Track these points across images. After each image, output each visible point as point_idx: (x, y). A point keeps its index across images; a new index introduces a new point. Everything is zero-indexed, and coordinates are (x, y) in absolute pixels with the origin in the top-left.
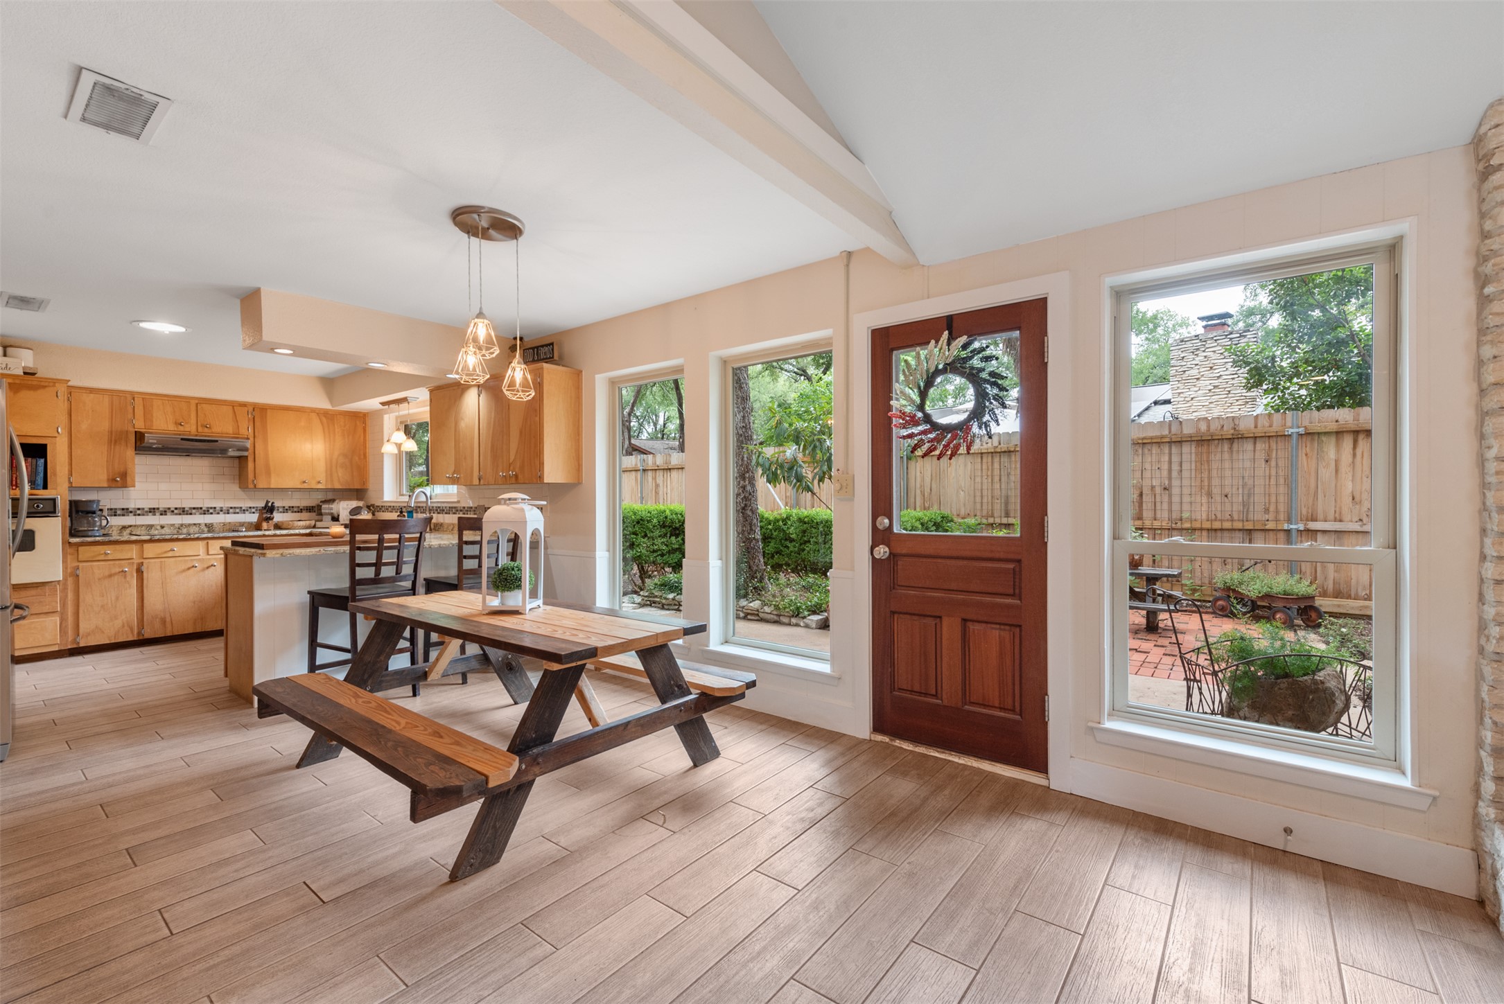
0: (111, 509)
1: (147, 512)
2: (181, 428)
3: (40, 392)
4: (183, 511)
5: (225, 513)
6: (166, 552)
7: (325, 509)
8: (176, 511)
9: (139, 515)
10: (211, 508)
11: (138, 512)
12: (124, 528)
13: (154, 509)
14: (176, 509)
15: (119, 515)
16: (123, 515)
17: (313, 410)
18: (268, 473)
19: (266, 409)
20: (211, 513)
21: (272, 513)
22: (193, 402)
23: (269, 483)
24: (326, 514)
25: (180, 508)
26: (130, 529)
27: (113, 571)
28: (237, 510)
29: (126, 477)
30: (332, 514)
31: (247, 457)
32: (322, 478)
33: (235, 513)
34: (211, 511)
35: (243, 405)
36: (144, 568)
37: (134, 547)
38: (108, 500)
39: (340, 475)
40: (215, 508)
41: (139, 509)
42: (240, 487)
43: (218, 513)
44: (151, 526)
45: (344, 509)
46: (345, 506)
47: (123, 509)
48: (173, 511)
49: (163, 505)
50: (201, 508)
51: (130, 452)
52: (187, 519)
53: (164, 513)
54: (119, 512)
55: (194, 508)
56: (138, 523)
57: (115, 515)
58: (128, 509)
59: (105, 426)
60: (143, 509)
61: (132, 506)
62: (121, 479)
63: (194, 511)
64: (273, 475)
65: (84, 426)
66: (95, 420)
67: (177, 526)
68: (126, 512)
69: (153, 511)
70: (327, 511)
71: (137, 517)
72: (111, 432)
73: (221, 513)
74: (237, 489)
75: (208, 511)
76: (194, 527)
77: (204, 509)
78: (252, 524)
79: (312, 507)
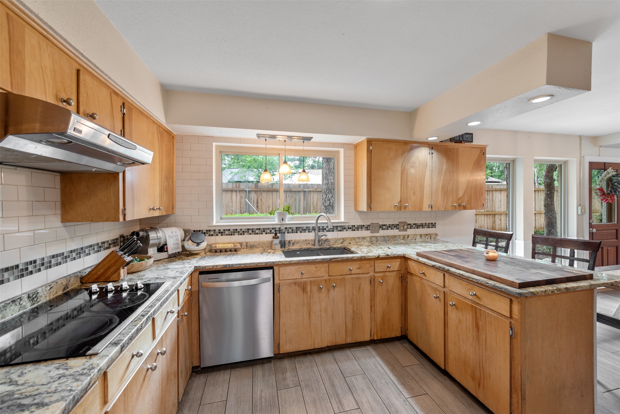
5: (47, 268)
7: (154, 239)
10: (31, 263)
17: (155, 122)
18: (133, 199)
23: (133, 213)
30: (158, 244)
32: (158, 204)
34: (30, 268)
35: (116, 94)
39: (165, 200)
40: (35, 262)
45: (169, 237)
46: (170, 234)
64: (135, 202)
70: (155, 242)
73: (42, 268)
74: (60, 224)
75: (27, 269)
76: (13, 307)
77: (21, 267)
78: (77, 276)
79: (117, 239)
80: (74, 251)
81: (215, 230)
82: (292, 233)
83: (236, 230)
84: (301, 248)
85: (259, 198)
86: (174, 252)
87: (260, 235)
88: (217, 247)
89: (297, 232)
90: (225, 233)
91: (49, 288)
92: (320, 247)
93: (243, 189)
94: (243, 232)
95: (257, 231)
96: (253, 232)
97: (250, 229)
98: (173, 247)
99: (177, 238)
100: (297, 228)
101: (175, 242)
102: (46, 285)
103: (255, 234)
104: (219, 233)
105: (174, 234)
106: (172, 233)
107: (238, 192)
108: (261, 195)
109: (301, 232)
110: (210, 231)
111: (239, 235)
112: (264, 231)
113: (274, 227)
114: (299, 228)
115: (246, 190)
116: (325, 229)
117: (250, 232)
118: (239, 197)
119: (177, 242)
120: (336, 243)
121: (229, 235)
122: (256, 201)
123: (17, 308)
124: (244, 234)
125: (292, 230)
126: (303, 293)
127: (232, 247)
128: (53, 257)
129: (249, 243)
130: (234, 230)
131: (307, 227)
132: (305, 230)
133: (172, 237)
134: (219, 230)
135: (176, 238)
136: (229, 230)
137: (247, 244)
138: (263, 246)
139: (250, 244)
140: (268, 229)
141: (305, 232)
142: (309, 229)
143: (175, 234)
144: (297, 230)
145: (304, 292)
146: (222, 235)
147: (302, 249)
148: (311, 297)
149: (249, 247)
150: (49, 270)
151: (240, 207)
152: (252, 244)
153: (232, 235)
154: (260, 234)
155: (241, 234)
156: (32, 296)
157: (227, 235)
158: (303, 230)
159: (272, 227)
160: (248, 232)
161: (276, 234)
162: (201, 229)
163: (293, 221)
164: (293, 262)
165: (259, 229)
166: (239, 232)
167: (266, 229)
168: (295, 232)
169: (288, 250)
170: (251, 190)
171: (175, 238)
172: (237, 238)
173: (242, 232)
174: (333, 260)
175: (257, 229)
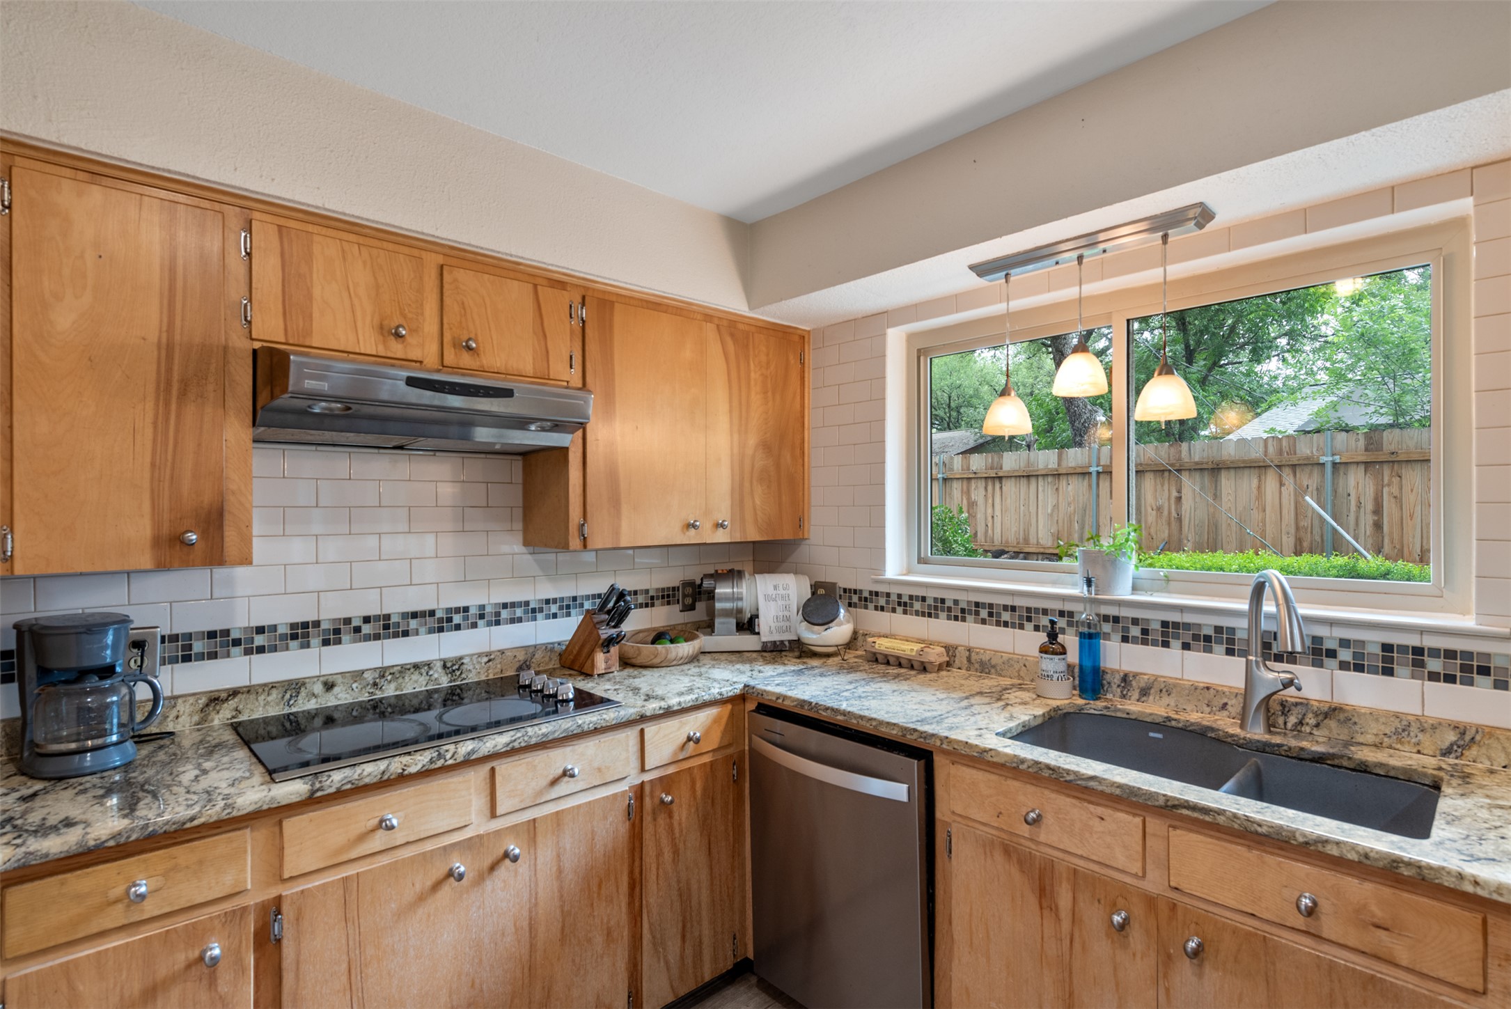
0: (174, 638)
1: (283, 637)
2: (397, 343)
4: (385, 627)
5: (489, 624)
6: (363, 837)
7: (727, 598)
8: (366, 629)
9: (261, 650)
10: (457, 610)
11: (259, 640)
12: (215, 700)
13: (305, 625)
14: (367, 620)
15: (201, 657)
16: (213, 656)
17: (709, 316)
18: (615, 502)
19: (612, 303)
20: (458, 627)
22: (432, 259)
23: (617, 533)
24: (727, 613)
25: (377, 618)
26: (232, 703)
27: (162, 971)
28: (519, 612)
29: (220, 527)
30: (740, 611)
31: (564, 451)
32: (723, 512)
33: (513, 621)
34: (457, 619)
35: (559, 283)
36: (286, 928)
37: (249, 839)
39: (758, 502)
40: (466, 609)
41: (260, 630)
42: (526, 543)
43: (474, 625)
44: (295, 687)
45: (768, 598)
46: (771, 591)
47: (212, 635)
48: (357, 630)
49: (330, 610)
50: (432, 613)
51: (236, 431)
52: (397, 652)
53: (332, 637)
54: (198, 647)
55: (414, 615)
56: (258, 680)
57: (187, 659)
58: (226, 633)
59: (146, 328)
60: (274, 628)
61: (240, 620)
62: (204, 534)
63: (413, 624)
64: (625, 509)
67: (369, 676)
68: (221, 642)
69: (301, 633)
70: (728, 605)
71: (255, 657)
72: (167, 350)
73: (481, 623)
74: (518, 548)
75: (450, 620)
76: (415, 677)
77: (439, 614)
78: (552, 650)
79: (674, 589)
80: (555, 601)
81: (888, 595)
82: (1145, 642)
83: (943, 601)
84: (1169, 719)
85: (1386, 490)
86: (777, 637)
87: (1017, 631)
88: (877, 646)
89: (1166, 644)
90: (912, 606)
91: (485, 659)
92: (1267, 737)
93: (1308, 458)
94: (963, 611)
95: (1006, 616)
96: (991, 614)
97: (983, 605)
98: (773, 625)
99: (788, 603)
100: (1165, 624)
101: (781, 614)
102: (480, 655)
103: (998, 624)
104: (899, 604)
105: (781, 592)
106: (775, 588)
107: (1287, 472)
108: (1396, 480)
109: (1186, 646)
110: (877, 594)
111: (949, 618)
112: (1029, 619)
113: (1068, 607)
114: (1176, 625)
115: (1323, 459)
116: (1332, 654)
117: (984, 613)
118: (1292, 488)
119: (787, 614)
120: (1400, 741)
121: (923, 614)
122: (1369, 506)
123: (423, 680)
124: (964, 620)
125: (1145, 632)
126: (1041, 908)
127: (914, 654)
128: (505, 606)
129: (977, 653)
130: (935, 599)
131: (1218, 629)
132: (1207, 639)
133: (775, 600)
134: (900, 596)
135: (784, 603)
136: (924, 599)
137: (970, 655)
138: (1022, 674)
139: (981, 657)
140: (1045, 612)
141: (1209, 650)
142: (1231, 641)
143: (784, 592)
144: (1164, 634)
145: (1045, 905)
146: (905, 612)
147: (1174, 723)
148: (1077, 945)
149: (977, 666)
150: (494, 628)
151: (1297, 528)
152: (985, 658)
153: (930, 615)
154: (1013, 626)
155: (956, 618)
156: (452, 666)
157: (917, 613)
158: (1196, 637)
159: (1058, 606)
160: (977, 613)
161: (1053, 636)
162: (859, 587)
163: (1169, 591)
164: (995, 760)
165: (1013, 609)
166: (949, 609)
167: (1037, 610)
168: (1155, 643)
169: (1105, 712)
170: (1344, 460)
171: (780, 603)
172: (943, 630)
173: (959, 612)
174: (1185, 812)
175: (1005, 608)
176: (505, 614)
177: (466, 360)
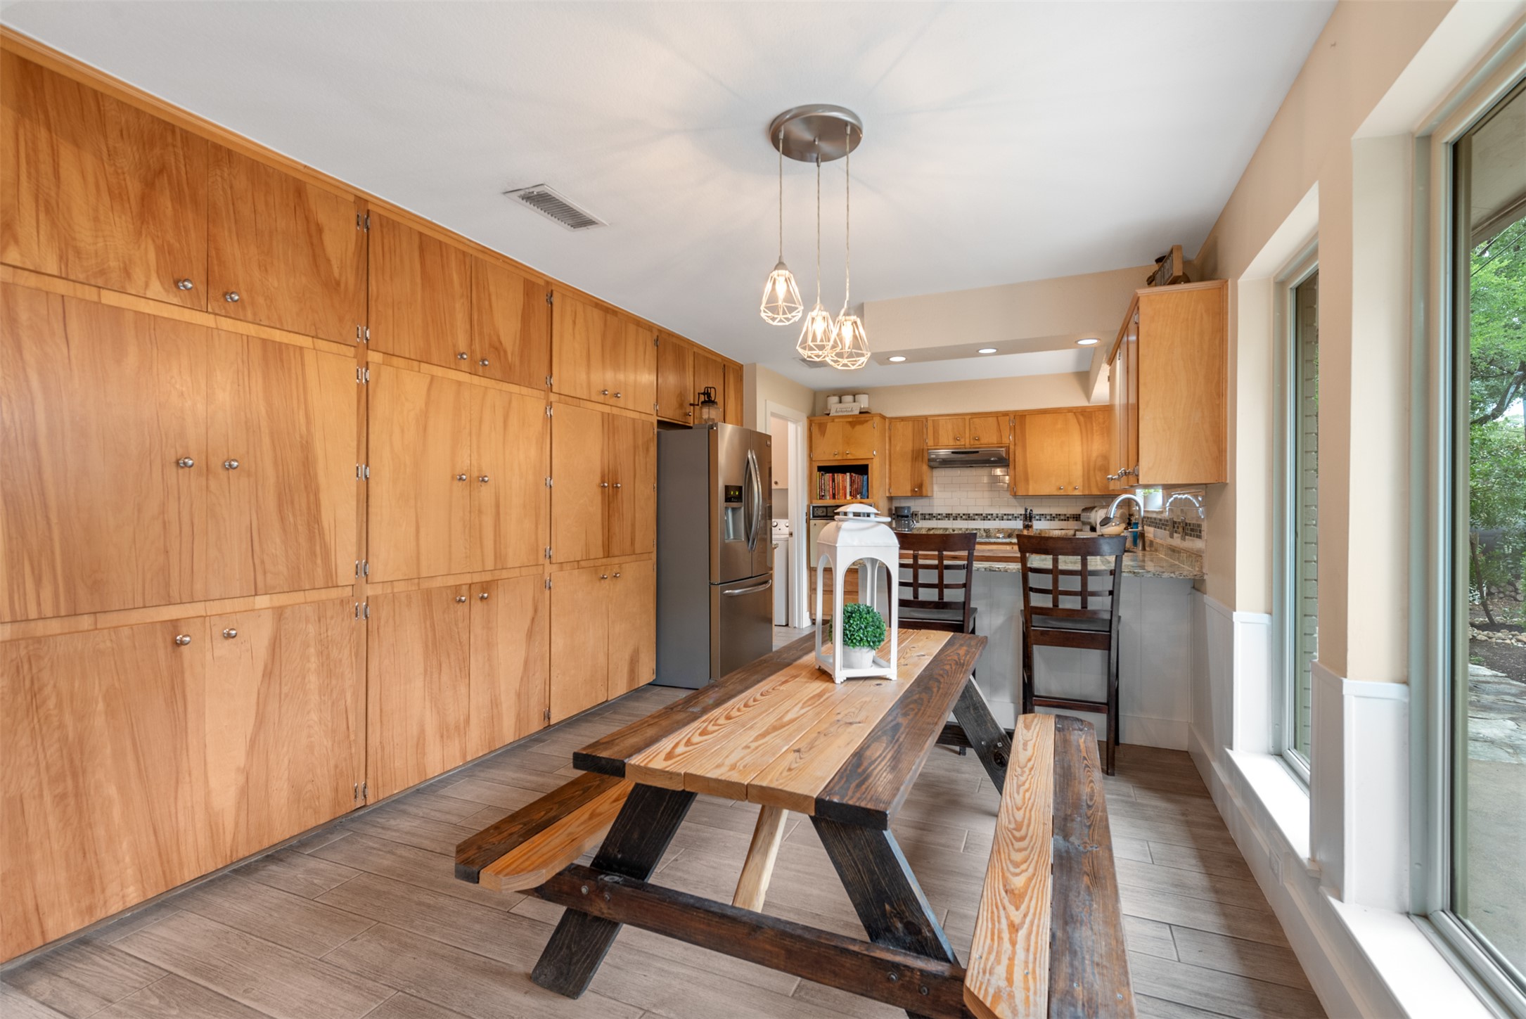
1: (944, 516)
2: (958, 443)
3: (865, 425)
4: (969, 517)
7: (1085, 518)
8: (964, 517)
9: (939, 519)
11: (939, 517)
12: (929, 529)
13: (948, 514)
14: (963, 514)
15: (927, 519)
16: (930, 519)
17: (1070, 410)
18: (1027, 480)
19: (1026, 415)
20: (989, 519)
21: (1031, 521)
22: (967, 417)
23: (1027, 490)
24: (1087, 524)
25: (967, 514)
28: (1010, 517)
29: (922, 487)
30: (1090, 523)
32: (1079, 483)
33: (1007, 520)
35: (1006, 414)
38: (917, 506)
39: (1099, 479)
41: (939, 514)
43: (994, 519)
44: (945, 529)
47: (929, 514)
48: (961, 517)
49: (955, 511)
50: (982, 515)
51: (925, 469)
52: (971, 524)
53: (955, 518)
54: (927, 517)
55: (976, 514)
56: (939, 526)
57: (924, 519)
58: (933, 514)
59: (909, 447)
60: (942, 514)
61: (935, 512)
62: (921, 490)
63: (976, 517)
64: (1031, 482)
65: (898, 448)
66: (904, 442)
68: (931, 516)
69: (948, 516)
71: (938, 521)
72: (913, 451)
73: (997, 519)
77: (984, 515)
176: (1005, 517)
177: (977, 442)
